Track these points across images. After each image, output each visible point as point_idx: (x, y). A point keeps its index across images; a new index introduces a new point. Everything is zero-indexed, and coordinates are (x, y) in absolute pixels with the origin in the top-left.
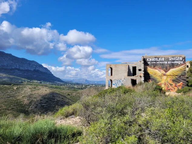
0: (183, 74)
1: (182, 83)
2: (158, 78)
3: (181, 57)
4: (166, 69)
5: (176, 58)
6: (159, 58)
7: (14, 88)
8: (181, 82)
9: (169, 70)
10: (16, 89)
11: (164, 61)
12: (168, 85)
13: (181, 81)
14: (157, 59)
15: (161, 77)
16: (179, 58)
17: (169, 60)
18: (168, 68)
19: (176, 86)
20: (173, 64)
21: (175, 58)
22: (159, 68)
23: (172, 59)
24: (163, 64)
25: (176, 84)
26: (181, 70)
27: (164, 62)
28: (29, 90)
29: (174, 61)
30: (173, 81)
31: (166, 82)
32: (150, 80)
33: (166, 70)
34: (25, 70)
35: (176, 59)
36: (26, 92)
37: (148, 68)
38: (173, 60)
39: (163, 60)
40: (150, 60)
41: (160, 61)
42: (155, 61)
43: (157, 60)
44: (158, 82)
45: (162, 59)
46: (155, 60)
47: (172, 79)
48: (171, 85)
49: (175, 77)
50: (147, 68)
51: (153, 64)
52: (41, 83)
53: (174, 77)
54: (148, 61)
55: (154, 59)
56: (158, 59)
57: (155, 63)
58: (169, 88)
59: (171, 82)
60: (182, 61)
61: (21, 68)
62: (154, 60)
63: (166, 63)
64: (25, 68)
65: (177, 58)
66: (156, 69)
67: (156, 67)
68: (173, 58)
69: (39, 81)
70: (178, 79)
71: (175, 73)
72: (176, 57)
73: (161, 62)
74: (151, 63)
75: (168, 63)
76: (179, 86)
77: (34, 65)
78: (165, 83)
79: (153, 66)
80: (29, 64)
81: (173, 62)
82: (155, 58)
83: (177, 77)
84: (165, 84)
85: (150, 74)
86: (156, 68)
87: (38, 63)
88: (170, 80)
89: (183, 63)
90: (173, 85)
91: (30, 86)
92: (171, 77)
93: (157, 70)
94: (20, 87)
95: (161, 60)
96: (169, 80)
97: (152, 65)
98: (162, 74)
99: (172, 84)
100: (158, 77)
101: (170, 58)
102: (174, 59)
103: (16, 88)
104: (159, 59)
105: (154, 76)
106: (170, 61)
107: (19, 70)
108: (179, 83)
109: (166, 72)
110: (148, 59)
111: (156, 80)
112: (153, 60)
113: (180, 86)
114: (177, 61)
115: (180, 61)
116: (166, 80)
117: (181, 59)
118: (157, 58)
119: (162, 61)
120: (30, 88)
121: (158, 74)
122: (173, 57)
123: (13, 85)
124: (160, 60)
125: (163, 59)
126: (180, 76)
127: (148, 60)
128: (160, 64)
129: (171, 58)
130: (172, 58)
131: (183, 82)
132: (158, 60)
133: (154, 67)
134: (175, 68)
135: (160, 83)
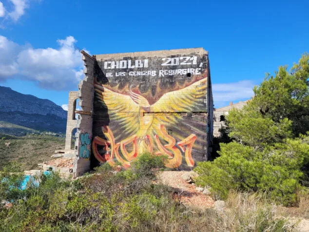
0: (199, 110)
1: (194, 137)
2: (130, 122)
3: (196, 55)
4: (153, 94)
5: (182, 58)
6: (135, 58)
7: (6, 144)
8: (193, 135)
9: (160, 96)
10: (10, 145)
11: (147, 69)
12: (156, 144)
13: (192, 132)
14: (130, 61)
15: (137, 116)
16: (188, 58)
17: (163, 65)
18: (158, 89)
19: (176, 147)
20: (171, 77)
21: (177, 59)
22: (134, 91)
23: (170, 62)
24: (144, 78)
25: (177, 142)
26: (192, 94)
27: (149, 73)
28: (32, 148)
29: (174, 68)
30: (171, 130)
31: (150, 133)
32: (108, 127)
33: (151, 96)
34: (32, 114)
35: (180, 61)
36: (26, 150)
37: (106, 89)
38: (172, 64)
39: (146, 66)
40: (113, 67)
41: (139, 69)
42: (125, 70)
43: (129, 67)
44: (129, 134)
45: (143, 63)
46: (125, 67)
47: (167, 124)
48: (164, 142)
49: (176, 118)
50: (103, 91)
51: (118, 77)
52: (58, 136)
53: (174, 119)
54: (107, 71)
55: (121, 62)
56: (133, 63)
57: (124, 74)
58: (159, 152)
59: (163, 135)
60: (198, 66)
61: (26, 111)
62: (121, 67)
63: (153, 73)
64: (32, 112)
65: (184, 59)
66: (126, 93)
67: (126, 88)
68: (173, 60)
69: (55, 133)
70: (182, 125)
71: (177, 105)
72: (180, 56)
73: (139, 73)
74: (114, 74)
75: (157, 74)
76: (186, 146)
77: (48, 106)
78: (148, 136)
79: (118, 85)
80: (40, 105)
81: (172, 73)
82: (125, 62)
83: (180, 117)
84: (147, 140)
85: (109, 107)
86: (127, 90)
87: (54, 104)
88: (162, 126)
89: (200, 73)
90: (167, 143)
91: (33, 142)
92: (166, 119)
93: (128, 97)
94: (15, 143)
95: (141, 66)
96: (159, 127)
97: (117, 82)
98: (142, 108)
99: (166, 139)
100: (128, 119)
101: (163, 59)
102: (175, 63)
103: (9, 143)
104: (137, 61)
105: (121, 115)
106: (166, 68)
107: (22, 114)
108: (186, 137)
109: (152, 102)
110: (106, 63)
111: (124, 129)
112: (120, 65)
113: (188, 145)
114: (183, 67)
115: (191, 66)
116: (152, 128)
117: (195, 63)
118: (131, 58)
119: (143, 69)
120: (33, 145)
121: (131, 108)
122: (173, 57)
123: (4, 139)
124: (137, 66)
125: (146, 61)
126: (190, 116)
127: (105, 67)
128: (138, 78)
129: (166, 60)
130: (170, 59)
131: (198, 135)
132: (133, 67)
133: (121, 87)
134: (178, 89)
135: (134, 136)
